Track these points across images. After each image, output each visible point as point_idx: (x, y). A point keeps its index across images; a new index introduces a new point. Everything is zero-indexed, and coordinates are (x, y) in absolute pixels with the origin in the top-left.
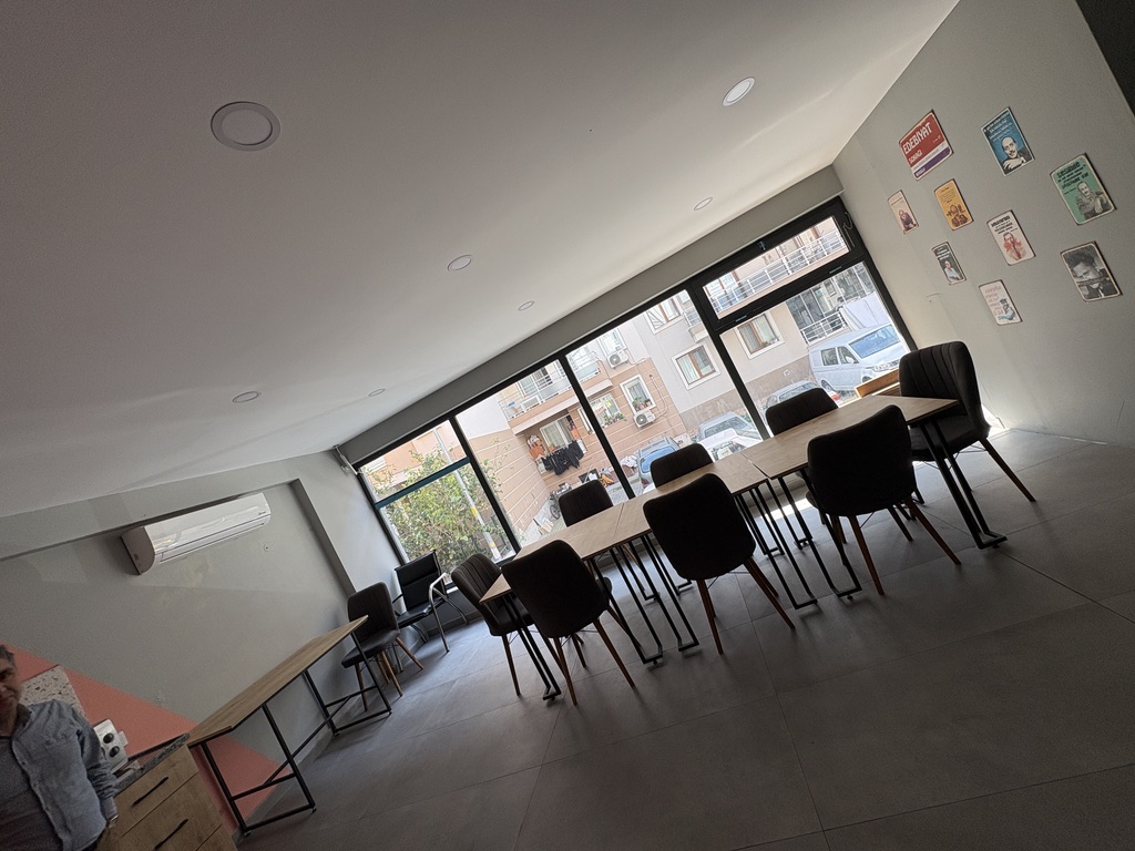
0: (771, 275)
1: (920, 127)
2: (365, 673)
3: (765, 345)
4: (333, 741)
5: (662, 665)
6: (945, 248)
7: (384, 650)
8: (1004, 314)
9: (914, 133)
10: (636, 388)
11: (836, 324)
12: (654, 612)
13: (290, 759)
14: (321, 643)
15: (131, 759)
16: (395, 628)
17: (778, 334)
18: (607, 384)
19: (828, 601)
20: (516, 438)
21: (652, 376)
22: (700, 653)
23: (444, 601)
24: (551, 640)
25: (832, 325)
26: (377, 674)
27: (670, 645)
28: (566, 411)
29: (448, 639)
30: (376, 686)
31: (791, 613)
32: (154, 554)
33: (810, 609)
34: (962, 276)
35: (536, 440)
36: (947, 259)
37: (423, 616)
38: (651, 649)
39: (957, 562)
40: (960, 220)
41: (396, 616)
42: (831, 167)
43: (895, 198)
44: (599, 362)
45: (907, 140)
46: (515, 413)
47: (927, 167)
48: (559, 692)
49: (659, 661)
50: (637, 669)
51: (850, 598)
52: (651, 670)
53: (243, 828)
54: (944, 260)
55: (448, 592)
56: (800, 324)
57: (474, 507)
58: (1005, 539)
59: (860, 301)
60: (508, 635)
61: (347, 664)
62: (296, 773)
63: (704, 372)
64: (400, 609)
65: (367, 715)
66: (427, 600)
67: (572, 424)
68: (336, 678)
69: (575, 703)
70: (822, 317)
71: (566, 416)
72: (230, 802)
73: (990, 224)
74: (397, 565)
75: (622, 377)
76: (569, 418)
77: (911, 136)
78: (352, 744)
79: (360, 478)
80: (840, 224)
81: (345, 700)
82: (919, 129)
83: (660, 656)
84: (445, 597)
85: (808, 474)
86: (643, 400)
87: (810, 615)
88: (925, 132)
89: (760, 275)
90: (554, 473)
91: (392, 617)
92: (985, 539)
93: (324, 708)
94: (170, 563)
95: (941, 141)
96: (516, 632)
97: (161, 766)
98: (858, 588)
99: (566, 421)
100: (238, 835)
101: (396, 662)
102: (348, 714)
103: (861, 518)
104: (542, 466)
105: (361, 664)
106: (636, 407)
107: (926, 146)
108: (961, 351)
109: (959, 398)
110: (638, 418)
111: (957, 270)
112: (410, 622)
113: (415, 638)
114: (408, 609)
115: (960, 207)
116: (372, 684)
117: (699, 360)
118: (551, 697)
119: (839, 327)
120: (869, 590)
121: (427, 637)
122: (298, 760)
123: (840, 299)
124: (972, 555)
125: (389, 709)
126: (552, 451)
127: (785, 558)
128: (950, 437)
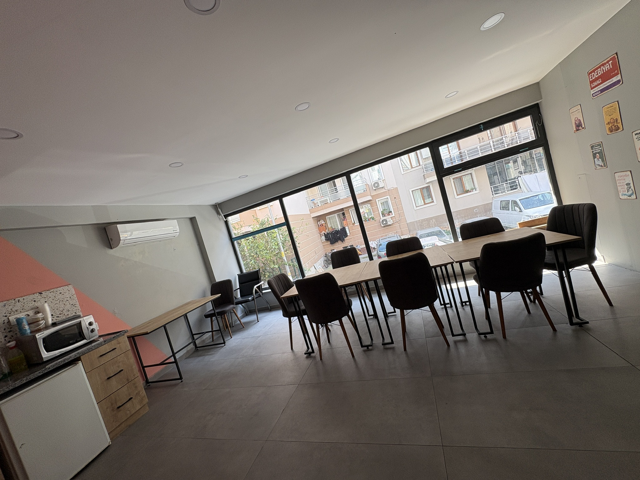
0: (481, 150)
1: (605, 64)
2: (215, 322)
3: (467, 191)
4: (194, 352)
5: (371, 350)
6: (599, 145)
7: (226, 313)
8: (626, 193)
9: (600, 67)
10: (385, 203)
11: (514, 186)
12: (373, 323)
13: (174, 355)
14: (195, 303)
15: (100, 336)
16: (233, 304)
17: (477, 186)
18: (369, 198)
19: (472, 336)
20: (312, 219)
21: (396, 198)
22: (393, 348)
23: (260, 296)
24: (314, 325)
25: (511, 187)
26: (221, 325)
27: (378, 341)
28: (342, 209)
29: (259, 316)
30: (220, 330)
31: (450, 338)
32: (120, 240)
33: (461, 338)
34: (605, 165)
35: (323, 222)
36: (598, 153)
37: (248, 301)
38: (367, 341)
39: (554, 330)
40: (614, 128)
41: (235, 299)
42: (538, 83)
43: (575, 109)
44: (367, 185)
45: (594, 71)
46: (314, 206)
47: (602, 91)
48: (313, 352)
49: (370, 348)
50: (357, 349)
51: (486, 337)
52: (364, 351)
53: (147, 382)
54: (596, 153)
55: (263, 292)
56: (491, 183)
57: (283, 252)
58: (588, 323)
59: (533, 175)
60: (292, 318)
61: (207, 316)
62: (175, 362)
63: (427, 201)
64: (237, 295)
65: (212, 343)
66: (252, 294)
67: (344, 217)
68: (200, 322)
69: (321, 359)
70: (507, 181)
71: (342, 213)
72: (142, 368)
73: (634, 134)
74: (239, 273)
75: (378, 196)
76: (344, 214)
77: (597, 69)
78: (204, 355)
79: (226, 223)
80: (534, 122)
81: (204, 333)
82: (603, 65)
83: (371, 346)
84: (261, 294)
85: (478, 264)
86: (388, 211)
87: (460, 341)
88: (607, 67)
89: (475, 149)
90: (329, 243)
91: (233, 299)
92: (575, 320)
93: (193, 335)
94: (128, 246)
95: (617, 74)
96: (297, 317)
97: (114, 342)
98: (492, 332)
99: (341, 215)
100: (145, 384)
101: (231, 321)
102: (204, 341)
103: (503, 294)
104: (323, 238)
105: (214, 318)
106: (383, 214)
107: (605, 77)
108: (592, 209)
109: (583, 237)
110: (383, 221)
111: (603, 161)
112: (240, 303)
113: (242, 312)
114: (241, 296)
115: (617, 120)
116: (218, 328)
117: (426, 194)
118: (309, 354)
119: (516, 189)
120: (498, 335)
121: (249, 312)
122: (177, 356)
123: (521, 173)
124: (564, 327)
125: (224, 343)
126: (331, 230)
127: (452, 310)
128: (570, 259)
